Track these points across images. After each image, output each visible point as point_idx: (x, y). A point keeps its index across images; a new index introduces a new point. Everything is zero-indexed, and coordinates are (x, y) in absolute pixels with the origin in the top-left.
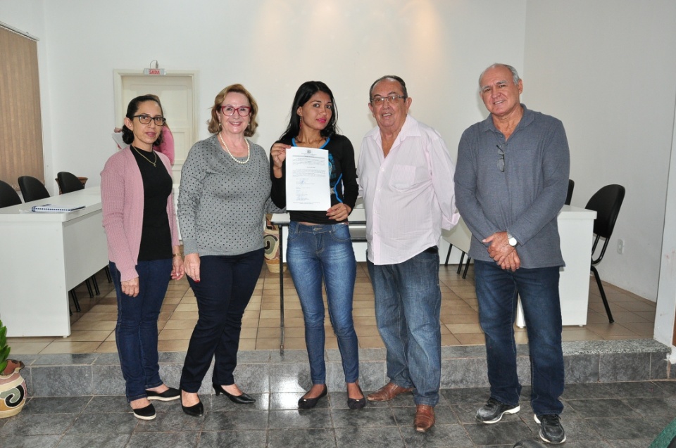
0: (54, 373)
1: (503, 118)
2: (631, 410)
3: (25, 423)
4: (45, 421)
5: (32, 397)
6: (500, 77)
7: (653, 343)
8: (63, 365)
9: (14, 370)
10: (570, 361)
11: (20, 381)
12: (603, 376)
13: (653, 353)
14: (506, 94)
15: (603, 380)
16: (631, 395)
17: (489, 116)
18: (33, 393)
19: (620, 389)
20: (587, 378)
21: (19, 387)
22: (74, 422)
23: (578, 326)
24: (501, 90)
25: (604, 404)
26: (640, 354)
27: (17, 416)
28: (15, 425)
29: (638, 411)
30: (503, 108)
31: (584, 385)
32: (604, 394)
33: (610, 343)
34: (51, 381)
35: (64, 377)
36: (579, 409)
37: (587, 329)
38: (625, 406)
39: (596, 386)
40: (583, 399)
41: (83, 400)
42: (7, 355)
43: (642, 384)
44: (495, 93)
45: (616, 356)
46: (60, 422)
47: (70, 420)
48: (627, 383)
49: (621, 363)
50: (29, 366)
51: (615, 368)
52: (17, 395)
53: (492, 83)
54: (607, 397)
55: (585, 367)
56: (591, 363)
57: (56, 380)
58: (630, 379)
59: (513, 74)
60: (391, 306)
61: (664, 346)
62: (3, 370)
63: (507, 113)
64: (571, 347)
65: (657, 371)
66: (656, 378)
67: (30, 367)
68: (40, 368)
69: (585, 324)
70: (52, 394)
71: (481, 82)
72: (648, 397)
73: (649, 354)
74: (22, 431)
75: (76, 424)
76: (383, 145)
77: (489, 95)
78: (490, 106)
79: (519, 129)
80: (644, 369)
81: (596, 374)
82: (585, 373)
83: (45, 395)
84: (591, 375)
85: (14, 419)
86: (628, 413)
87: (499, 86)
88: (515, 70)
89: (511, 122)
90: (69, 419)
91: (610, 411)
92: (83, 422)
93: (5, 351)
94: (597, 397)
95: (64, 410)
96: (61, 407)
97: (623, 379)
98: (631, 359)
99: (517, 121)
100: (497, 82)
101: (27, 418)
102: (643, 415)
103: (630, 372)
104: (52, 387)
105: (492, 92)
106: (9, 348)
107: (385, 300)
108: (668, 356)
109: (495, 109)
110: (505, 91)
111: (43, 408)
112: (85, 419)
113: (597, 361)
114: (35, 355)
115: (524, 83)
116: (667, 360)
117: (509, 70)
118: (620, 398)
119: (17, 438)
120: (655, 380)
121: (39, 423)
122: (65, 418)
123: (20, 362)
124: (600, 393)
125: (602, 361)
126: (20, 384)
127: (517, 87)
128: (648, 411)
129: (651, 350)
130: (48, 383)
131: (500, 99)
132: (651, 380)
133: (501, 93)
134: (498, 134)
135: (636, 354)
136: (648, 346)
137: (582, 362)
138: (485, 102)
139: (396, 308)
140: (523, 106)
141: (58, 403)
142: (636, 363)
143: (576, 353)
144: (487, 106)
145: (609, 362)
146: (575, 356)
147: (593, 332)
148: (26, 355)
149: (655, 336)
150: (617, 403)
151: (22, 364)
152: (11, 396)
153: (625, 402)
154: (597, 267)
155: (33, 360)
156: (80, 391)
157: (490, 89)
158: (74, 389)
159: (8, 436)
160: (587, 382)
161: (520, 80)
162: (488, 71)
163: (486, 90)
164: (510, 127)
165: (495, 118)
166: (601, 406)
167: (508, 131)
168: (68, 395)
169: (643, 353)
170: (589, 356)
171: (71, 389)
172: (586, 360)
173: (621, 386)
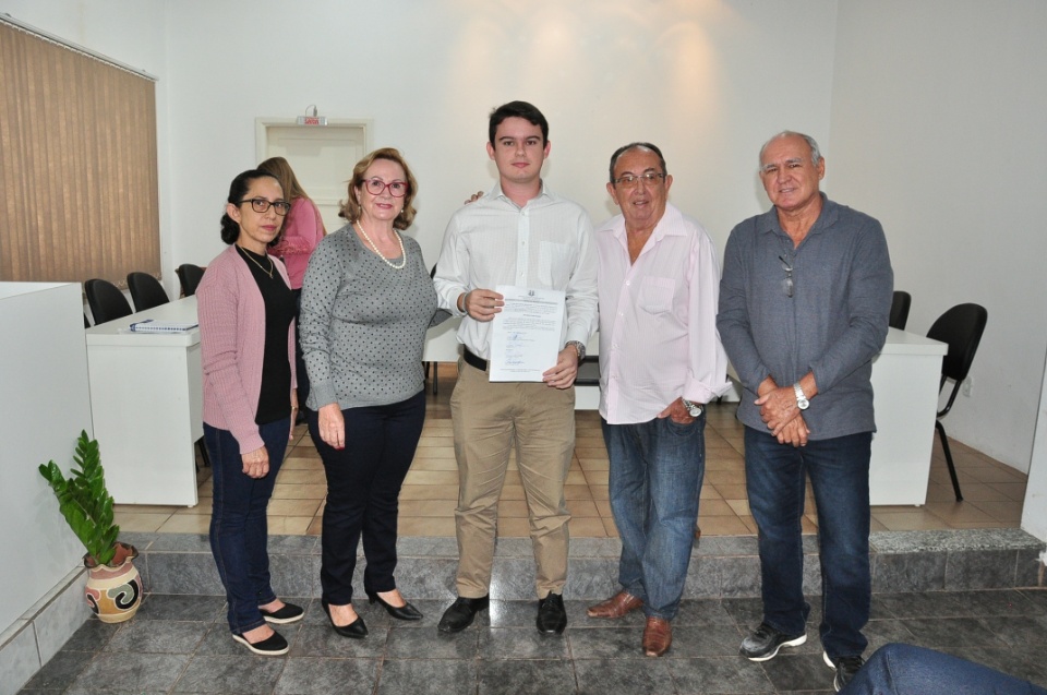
0: (176, 563)
1: (793, 214)
2: (993, 636)
3: (141, 633)
4: (168, 632)
5: (149, 593)
6: (792, 152)
7: (1021, 535)
8: (189, 552)
9: (124, 560)
10: (906, 561)
11: (133, 574)
12: (950, 582)
13: (1021, 551)
14: (799, 178)
15: (951, 588)
16: (991, 611)
17: (772, 210)
18: (151, 587)
19: (975, 602)
20: (927, 585)
21: (133, 583)
22: (206, 635)
23: (913, 506)
24: (793, 172)
25: (952, 625)
26: (1003, 552)
27: (130, 621)
28: (128, 635)
29: (1002, 637)
30: (793, 199)
31: (925, 596)
32: (952, 609)
33: (961, 534)
34: (173, 573)
35: (191, 568)
36: (918, 633)
37: (927, 511)
38: (983, 629)
39: (938, 597)
40: (924, 617)
41: (216, 601)
42: (115, 537)
43: (1005, 594)
44: (783, 176)
45: (969, 554)
46: (187, 634)
47: (201, 632)
48: (983, 593)
49: (976, 564)
50: (145, 550)
51: (967, 571)
52: (129, 594)
53: (778, 161)
54: (957, 615)
55: (927, 570)
56: (934, 563)
57: (180, 572)
58: (986, 586)
59: (812, 149)
60: (632, 483)
61: (1036, 540)
62: (112, 558)
63: (799, 207)
64: (907, 540)
65: (1025, 576)
66: (1023, 585)
67: (146, 553)
68: (158, 555)
69: (923, 502)
70: (175, 591)
71: (763, 157)
72: (1015, 615)
73: (1013, 552)
74: (137, 644)
75: (209, 639)
76: (629, 244)
77: (773, 178)
78: (774, 196)
79: (814, 234)
80: (1008, 572)
81: (940, 580)
82: (925, 578)
83: (166, 591)
84: (933, 580)
85: (127, 625)
86: (988, 641)
87: (790, 165)
88: (815, 144)
89: (803, 221)
90: (199, 630)
91: (963, 636)
92: (218, 636)
93: (114, 531)
94: (943, 615)
95: (193, 616)
96: (186, 611)
97: (977, 586)
98: (990, 559)
99: (812, 221)
100: (788, 159)
101: (143, 625)
102: (1010, 644)
103: (988, 576)
104: (175, 581)
105: (779, 175)
106: (118, 528)
107: (623, 475)
108: (1041, 555)
109: (781, 199)
110: (798, 174)
111: (164, 611)
112: (221, 632)
113: (944, 562)
114: (151, 534)
115: (826, 163)
116: (1039, 560)
117: (806, 142)
118: (975, 616)
119: (133, 655)
120: (1022, 588)
121: (160, 634)
122: (194, 629)
123: (133, 547)
124: (948, 608)
125: (950, 562)
126: (133, 578)
127: (816, 168)
128: (1017, 637)
129: (1018, 545)
130: (170, 575)
131: (789, 186)
132: (1015, 589)
133: (791, 177)
134: (784, 238)
135: (997, 552)
136: (1014, 539)
137: (922, 562)
138: (767, 188)
139: (638, 487)
140: (822, 196)
141: (185, 604)
142: (997, 564)
143: (915, 550)
144: (769, 194)
145: (960, 562)
146: (914, 553)
147: (935, 516)
148: (140, 534)
149: (1022, 525)
150: (972, 624)
151: (134, 550)
152: (122, 595)
153: (983, 622)
154: (943, 421)
155: (148, 542)
156: (212, 588)
157: (775, 169)
158: (204, 586)
159: (121, 651)
160: (928, 590)
161: (821, 159)
162: (775, 141)
163: (768, 170)
164: (802, 228)
165: (781, 213)
166: (949, 629)
167: (799, 234)
168: (197, 593)
169: (1007, 550)
170: (933, 554)
171: (200, 585)
172: (928, 559)
173: (976, 596)
